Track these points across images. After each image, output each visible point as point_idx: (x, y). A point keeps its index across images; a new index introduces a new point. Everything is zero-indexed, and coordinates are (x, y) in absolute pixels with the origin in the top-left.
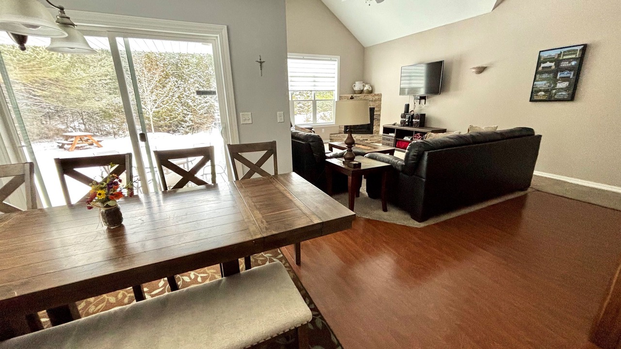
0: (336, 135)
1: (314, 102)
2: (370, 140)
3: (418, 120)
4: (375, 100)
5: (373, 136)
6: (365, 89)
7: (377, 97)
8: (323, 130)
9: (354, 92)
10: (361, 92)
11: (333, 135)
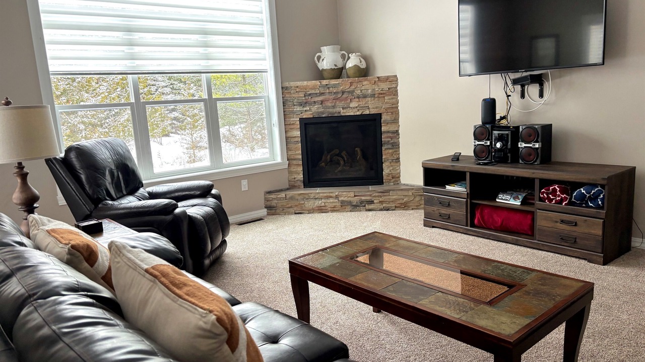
0: (283, 195)
1: (211, 106)
2: (381, 202)
3: (537, 145)
4: (382, 95)
5: (388, 191)
6: (350, 64)
7: (385, 86)
8: (244, 183)
9: (320, 75)
10: (338, 73)
11: (273, 196)
